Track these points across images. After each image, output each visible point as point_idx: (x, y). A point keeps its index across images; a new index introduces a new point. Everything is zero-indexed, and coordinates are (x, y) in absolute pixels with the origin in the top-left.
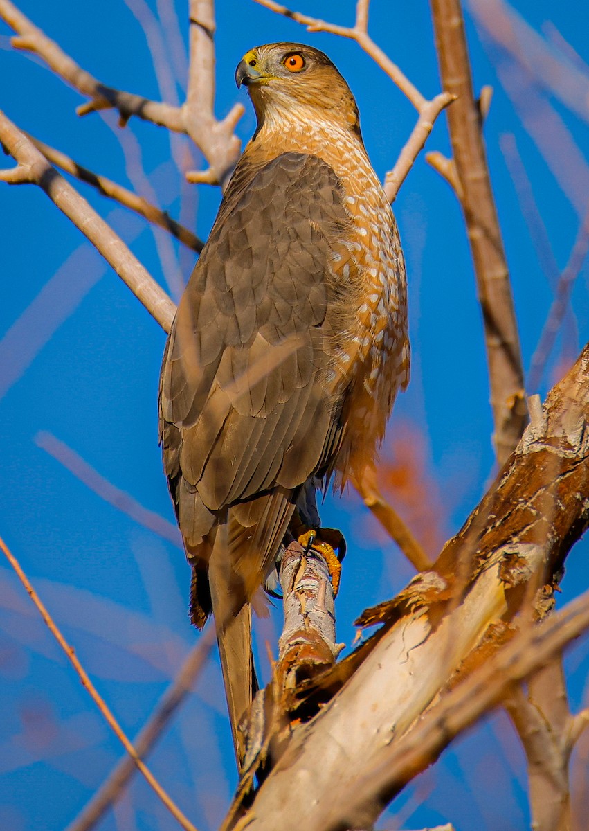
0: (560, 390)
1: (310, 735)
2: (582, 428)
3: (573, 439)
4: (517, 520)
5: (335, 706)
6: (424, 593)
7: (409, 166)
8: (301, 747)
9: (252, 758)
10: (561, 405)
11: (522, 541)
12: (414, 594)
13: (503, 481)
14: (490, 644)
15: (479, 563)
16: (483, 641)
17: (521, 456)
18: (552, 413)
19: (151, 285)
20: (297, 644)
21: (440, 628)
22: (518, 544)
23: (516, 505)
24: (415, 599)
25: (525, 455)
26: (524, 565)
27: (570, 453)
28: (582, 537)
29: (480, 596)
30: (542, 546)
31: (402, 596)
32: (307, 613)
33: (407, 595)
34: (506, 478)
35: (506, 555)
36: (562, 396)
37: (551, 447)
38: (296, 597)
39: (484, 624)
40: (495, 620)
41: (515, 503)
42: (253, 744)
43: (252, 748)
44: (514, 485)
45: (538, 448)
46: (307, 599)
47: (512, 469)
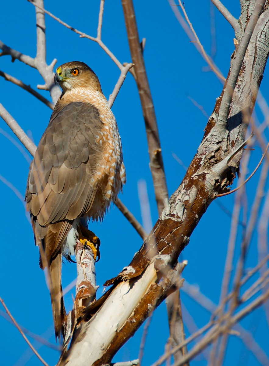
0: (175, 196)
1: (88, 328)
2: (183, 211)
3: (180, 214)
4: (161, 245)
5: (97, 317)
6: (128, 275)
7: (118, 91)
8: (85, 333)
9: (68, 338)
10: (175, 201)
11: (162, 253)
12: (124, 275)
13: (155, 230)
14: (152, 292)
15: (147, 262)
16: (149, 291)
17: (161, 220)
18: (172, 205)
19: (26, 137)
20: (82, 288)
21: (134, 287)
22: (161, 255)
23: (160, 240)
24: (125, 277)
25: (163, 220)
26: (163, 263)
27: (179, 220)
28: (184, 249)
29: (148, 275)
30: (169, 255)
31: (120, 276)
32: (86, 273)
33: (122, 275)
34: (156, 229)
35: (157, 259)
36: (176, 198)
37: (172, 218)
38: (82, 266)
39: (149, 284)
40: (153, 283)
41: (160, 239)
42: (68, 332)
43: (67, 334)
44: (159, 232)
45: (168, 218)
46: (85, 268)
47: (158, 225)
